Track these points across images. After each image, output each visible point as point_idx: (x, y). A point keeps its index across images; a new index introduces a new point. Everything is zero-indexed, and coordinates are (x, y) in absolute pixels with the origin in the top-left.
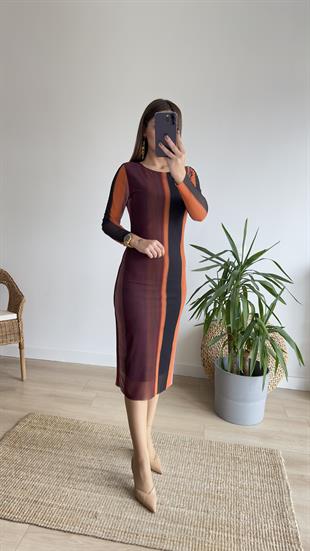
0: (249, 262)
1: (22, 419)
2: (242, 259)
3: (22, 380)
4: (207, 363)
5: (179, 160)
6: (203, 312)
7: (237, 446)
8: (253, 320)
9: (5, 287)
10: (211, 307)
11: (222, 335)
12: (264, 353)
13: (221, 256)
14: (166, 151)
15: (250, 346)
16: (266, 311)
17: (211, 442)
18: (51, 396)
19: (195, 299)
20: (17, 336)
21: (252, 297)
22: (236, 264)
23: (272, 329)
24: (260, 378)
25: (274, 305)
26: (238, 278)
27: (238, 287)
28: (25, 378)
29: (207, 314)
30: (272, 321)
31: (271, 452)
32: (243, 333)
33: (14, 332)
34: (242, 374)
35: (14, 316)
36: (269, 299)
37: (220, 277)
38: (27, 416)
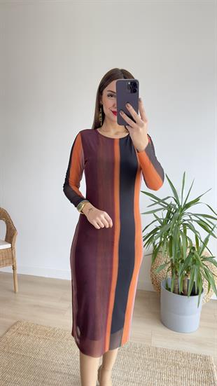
0: (187, 206)
1: (12, 326)
2: (182, 203)
3: (15, 292)
4: (155, 282)
5: (141, 129)
6: (152, 245)
7: (178, 352)
8: (190, 252)
9: (4, 222)
10: (158, 241)
11: (166, 263)
12: (199, 279)
13: (165, 201)
14: (127, 119)
15: (188, 271)
16: (201, 244)
17: (156, 348)
18: (35, 306)
19: (145, 233)
20: (11, 260)
21: (190, 233)
22: (177, 207)
23: (205, 259)
24: (196, 298)
25: (207, 240)
26: (179, 219)
27: (179, 225)
28: (17, 291)
29: (155, 247)
30: (205, 253)
31: (205, 359)
32: (182, 262)
33: (10, 257)
34: (182, 294)
35: (9, 246)
36: (203, 234)
37: (165, 217)
38: (15, 324)
